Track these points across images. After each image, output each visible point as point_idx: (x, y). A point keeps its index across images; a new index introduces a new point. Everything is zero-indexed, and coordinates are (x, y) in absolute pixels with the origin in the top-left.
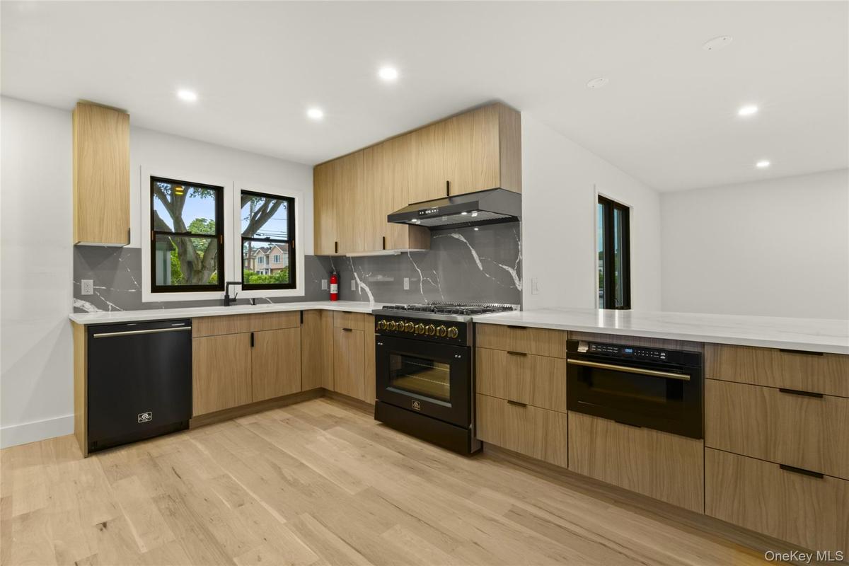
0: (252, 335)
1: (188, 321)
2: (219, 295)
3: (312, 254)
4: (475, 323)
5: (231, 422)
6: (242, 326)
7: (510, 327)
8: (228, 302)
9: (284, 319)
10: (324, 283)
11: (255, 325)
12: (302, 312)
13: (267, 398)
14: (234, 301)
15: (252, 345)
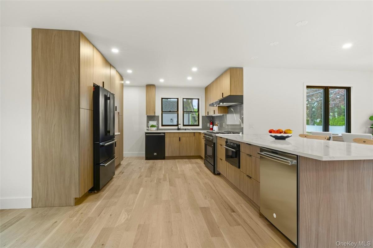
0: (180, 138)
1: (164, 133)
2: (176, 127)
3: (205, 115)
4: (217, 136)
5: (174, 160)
6: (177, 135)
7: (220, 137)
8: (178, 129)
9: (189, 134)
10: (208, 125)
11: (180, 136)
12: (194, 133)
13: (184, 155)
14: (180, 129)
15: (180, 140)
